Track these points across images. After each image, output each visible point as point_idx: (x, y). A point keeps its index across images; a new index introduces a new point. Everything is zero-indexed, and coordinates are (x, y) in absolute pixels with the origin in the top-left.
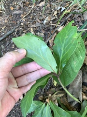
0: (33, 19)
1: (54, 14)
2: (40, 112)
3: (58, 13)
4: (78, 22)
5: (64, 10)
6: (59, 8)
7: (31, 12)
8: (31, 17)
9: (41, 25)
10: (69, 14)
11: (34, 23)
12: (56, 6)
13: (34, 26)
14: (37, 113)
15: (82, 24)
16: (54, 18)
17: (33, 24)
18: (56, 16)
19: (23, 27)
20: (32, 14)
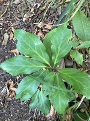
0: (11, 17)
1: (31, 11)
2: (36, 97)
3: (35, 10)
4: (54, 17)
5: (40, 6)
6: (35, 5)
7: (7, 10)
8: (9, 16)
9: (20, 23)
10: (45, 10)
11: (14, 21)
12: (31, 2)
13: (14, 24)
14: (34, 99)
15: (57, 19)
16: (32, 15)
17: (12, 22)
18: (33, 12)
19: (3, 27)
20: (9, 13)
